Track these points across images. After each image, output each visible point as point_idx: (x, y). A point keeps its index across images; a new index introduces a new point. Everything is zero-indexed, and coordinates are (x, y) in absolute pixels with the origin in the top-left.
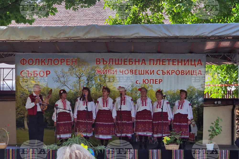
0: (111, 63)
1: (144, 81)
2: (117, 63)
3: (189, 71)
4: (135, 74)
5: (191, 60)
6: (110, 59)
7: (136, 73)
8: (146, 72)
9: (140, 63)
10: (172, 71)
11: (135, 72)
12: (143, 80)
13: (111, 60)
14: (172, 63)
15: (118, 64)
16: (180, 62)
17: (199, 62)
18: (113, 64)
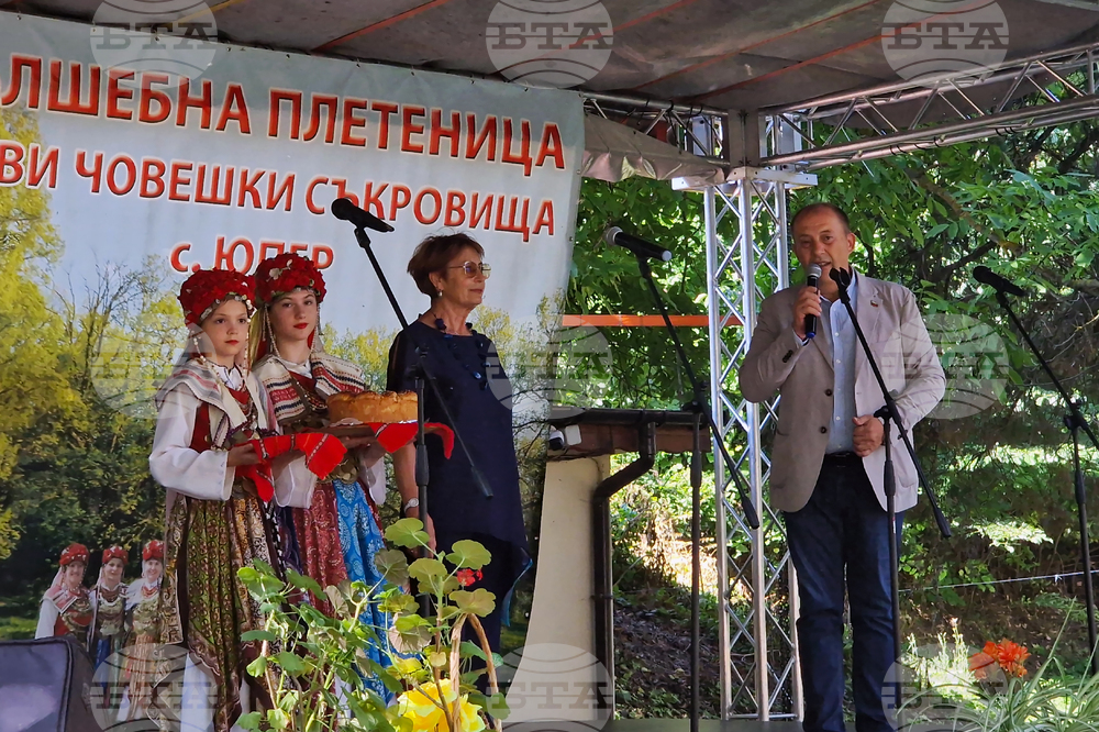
0: (25, 93)
1: (226, 250)
2: (64, 98)
3: (489, 201)
4: (174, 197)
5: (508, 125)
6: (18, 63)
7: (181, 190)
8: (244, 189)
9: (216, 113)
10: (396, 190)
11: (175, 181)
12: (221, 242)
13: (26, 71)
14: (401, 130)
15: (74, 108)
16: (446, 134)
17: (551, 147)
18: (34, 104)
